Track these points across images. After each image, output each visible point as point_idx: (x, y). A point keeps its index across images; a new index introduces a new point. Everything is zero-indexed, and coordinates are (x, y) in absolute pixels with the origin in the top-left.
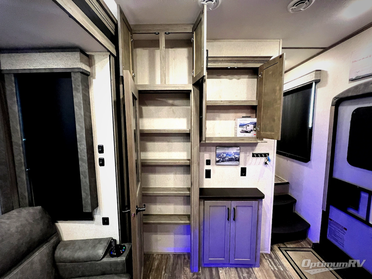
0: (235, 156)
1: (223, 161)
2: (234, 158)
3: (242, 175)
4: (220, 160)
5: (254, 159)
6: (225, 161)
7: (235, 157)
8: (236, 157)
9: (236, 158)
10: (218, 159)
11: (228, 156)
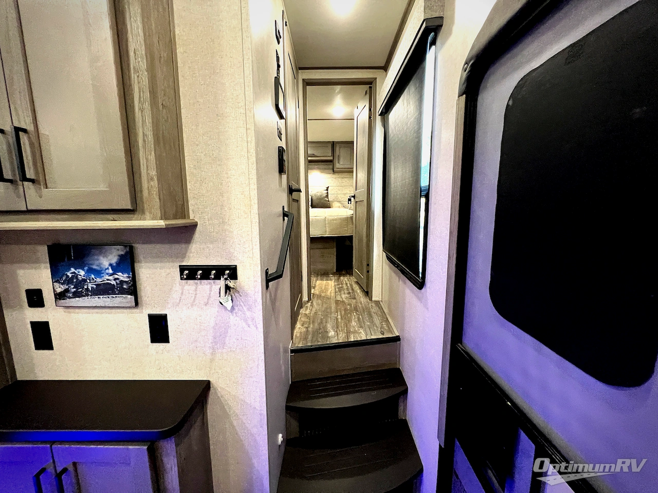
0: (116, 276)
1: (77, 295)
2: (113, 282)
3: (154, 340)
4: (67, 291)
5: (186, 287)
6: (87, 295)
7: (115, 279)
8: (122, 279)
9: (122, 282)
10: (60, 289)
11: (93, 276)
